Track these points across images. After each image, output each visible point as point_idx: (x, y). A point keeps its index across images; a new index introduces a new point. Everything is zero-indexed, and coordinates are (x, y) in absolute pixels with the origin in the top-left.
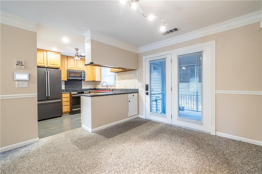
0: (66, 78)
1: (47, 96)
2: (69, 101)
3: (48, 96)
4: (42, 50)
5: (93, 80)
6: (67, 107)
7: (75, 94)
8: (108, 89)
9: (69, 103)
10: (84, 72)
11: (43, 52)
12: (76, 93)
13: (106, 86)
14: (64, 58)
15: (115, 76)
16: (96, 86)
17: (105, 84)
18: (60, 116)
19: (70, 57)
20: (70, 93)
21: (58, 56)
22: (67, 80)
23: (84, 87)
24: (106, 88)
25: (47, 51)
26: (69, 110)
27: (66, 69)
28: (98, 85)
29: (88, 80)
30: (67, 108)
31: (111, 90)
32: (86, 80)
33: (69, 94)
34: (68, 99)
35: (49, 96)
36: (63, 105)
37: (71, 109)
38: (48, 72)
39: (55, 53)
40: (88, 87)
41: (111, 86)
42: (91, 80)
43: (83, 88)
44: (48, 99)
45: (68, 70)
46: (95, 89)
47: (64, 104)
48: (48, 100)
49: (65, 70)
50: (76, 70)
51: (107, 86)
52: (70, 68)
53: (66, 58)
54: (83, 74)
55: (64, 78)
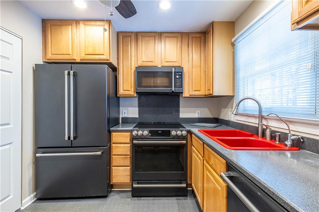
0: (133, 89)
2: (129, 153)
4: (69, 20)
5: (207, 93)
6: (124, 170)
7: (142, 138)
8: (268, 133)
9: (128, 161)
10: (181, 71)
11: (70, 27)
12: (146, 132)
13: (253, 116)
14: (130, 38)
16: (219, 113)
17: (250, 106)
18: (105, 197)
19: (144, 34)
22: (135, 96)
25: (79, 22)
28: (226, 109)
29: (191, 93)
30: (124, 174)
31: (288, 143)
32: (186, 95)
33: (128, 134)
34: (126, 149)
36: (112, 165)
38: (71, 72)
40: (195, 114)
42: (202, 93)
44: (72, 145)
46: (216, 120)
47: (115, 160)
48: (72, 147)
49: (131, 68)
50: (160, 66)
52: (145, 63)
53: (133, 38)
54: (178, 77)
55: (129, 90)
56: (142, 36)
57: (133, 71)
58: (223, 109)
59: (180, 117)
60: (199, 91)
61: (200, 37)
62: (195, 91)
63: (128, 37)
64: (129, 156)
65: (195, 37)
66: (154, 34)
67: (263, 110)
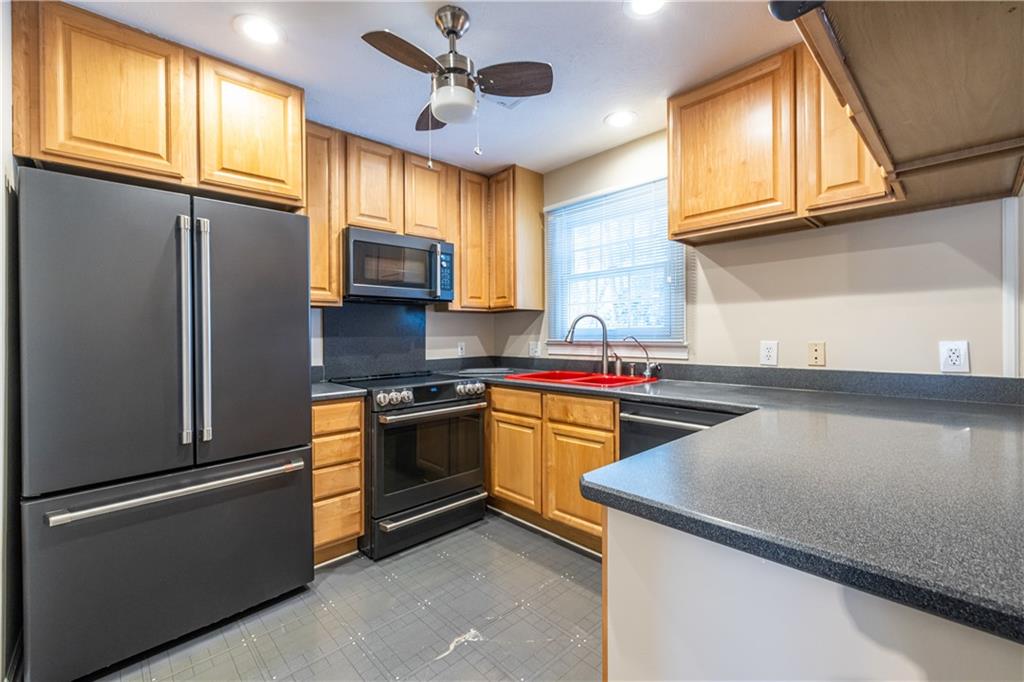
0: (334, 286)
1: (187, 438)
2: (358, 455)
3: (197, 433)
4: (152, 36)
5: (500, 303)
6: (344, 504)
7: (400, 407)
8: (618, 365)
9: (354, 476)
10: (449, 251)
11: (161, 62)
12: (407, 394)
13: (591, 345)
14: (326, 143)
15: (689, 267)
17: (588, 328)
18: (301, 590)
19: (364, 145)
20: (370, 394)
21: (285, 106)
22: (341, 305)
23: (436, 347)
24: (593, 354)
25: (196, 57)
26: (357, 528)
27: (339, 225)
28: (523, 337)
29: (464, 303)
30: (347, 512)
31: (647, 373)
32: (455, 306)
33: (355, 405)
34: (348, 446)
35: (207, 436)
36: (316, 495)
37: (371, 517)
38: (205, 224)
39: (259, 82)
40: (456, 352)
41: (644, 347)
42: (483, 303)
43: (431, 354)
44: (197, 460)
45: (346, 233)
46: (495, 361)
47: (324, 480)
48: (196, 466)
49: (330, 227)
50: (400, 233)
51: (606, 345)
52: (365, 219)
53: (336, 145)
54: (444, 264)
55: (324, 289)
56: (360, 150)
57: (335, 236)
58: (511, 337)
59: (427, 358)
60: (479, 298)
61: (480, 184)
62: (472, 297)
63: (323, 139)
64: (357, 464)
65: (471, 182)
66: (389, 152)
67: (608, 333)
